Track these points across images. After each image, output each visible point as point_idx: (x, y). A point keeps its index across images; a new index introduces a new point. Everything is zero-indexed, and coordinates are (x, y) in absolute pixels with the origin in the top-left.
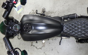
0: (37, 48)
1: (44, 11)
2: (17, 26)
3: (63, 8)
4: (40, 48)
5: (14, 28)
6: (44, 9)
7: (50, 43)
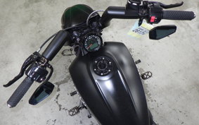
0: (57, 98)
1: (145, 76)
2: (97, 42)
3: (171, 112)
4: (60, 106)
5: (90, 38)
6: (150, 74)
7: (81, 122)
